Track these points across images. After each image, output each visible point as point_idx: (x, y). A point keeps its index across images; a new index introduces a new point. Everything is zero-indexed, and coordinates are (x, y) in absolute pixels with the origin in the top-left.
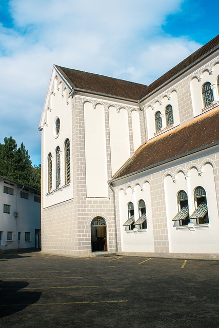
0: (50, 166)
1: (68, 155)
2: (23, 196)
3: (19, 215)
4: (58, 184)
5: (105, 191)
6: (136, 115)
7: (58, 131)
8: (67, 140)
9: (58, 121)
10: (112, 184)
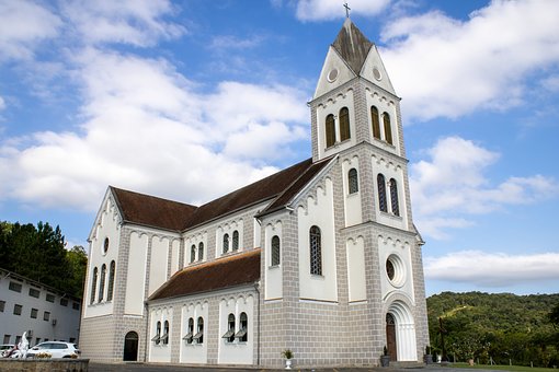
0: (95, 280)
1: (112, 274)
2: (64, 303)
3: (58, 323)
4: (101, 299)
5: (141, 310)
6: (177, 244)
7: (106, 250)
8: (113, 262)
9: (107, 240)
10: (146, 304)
